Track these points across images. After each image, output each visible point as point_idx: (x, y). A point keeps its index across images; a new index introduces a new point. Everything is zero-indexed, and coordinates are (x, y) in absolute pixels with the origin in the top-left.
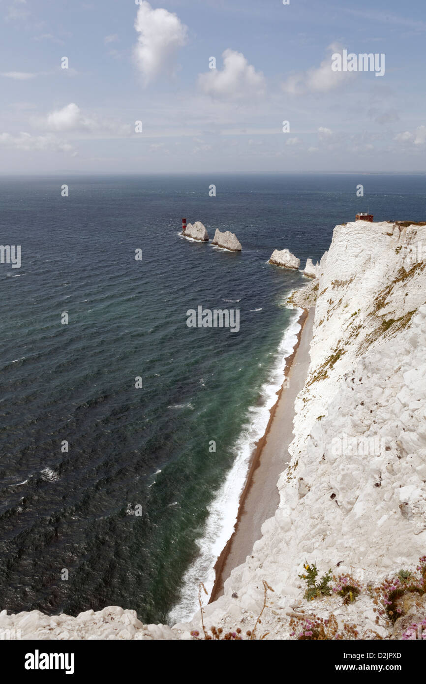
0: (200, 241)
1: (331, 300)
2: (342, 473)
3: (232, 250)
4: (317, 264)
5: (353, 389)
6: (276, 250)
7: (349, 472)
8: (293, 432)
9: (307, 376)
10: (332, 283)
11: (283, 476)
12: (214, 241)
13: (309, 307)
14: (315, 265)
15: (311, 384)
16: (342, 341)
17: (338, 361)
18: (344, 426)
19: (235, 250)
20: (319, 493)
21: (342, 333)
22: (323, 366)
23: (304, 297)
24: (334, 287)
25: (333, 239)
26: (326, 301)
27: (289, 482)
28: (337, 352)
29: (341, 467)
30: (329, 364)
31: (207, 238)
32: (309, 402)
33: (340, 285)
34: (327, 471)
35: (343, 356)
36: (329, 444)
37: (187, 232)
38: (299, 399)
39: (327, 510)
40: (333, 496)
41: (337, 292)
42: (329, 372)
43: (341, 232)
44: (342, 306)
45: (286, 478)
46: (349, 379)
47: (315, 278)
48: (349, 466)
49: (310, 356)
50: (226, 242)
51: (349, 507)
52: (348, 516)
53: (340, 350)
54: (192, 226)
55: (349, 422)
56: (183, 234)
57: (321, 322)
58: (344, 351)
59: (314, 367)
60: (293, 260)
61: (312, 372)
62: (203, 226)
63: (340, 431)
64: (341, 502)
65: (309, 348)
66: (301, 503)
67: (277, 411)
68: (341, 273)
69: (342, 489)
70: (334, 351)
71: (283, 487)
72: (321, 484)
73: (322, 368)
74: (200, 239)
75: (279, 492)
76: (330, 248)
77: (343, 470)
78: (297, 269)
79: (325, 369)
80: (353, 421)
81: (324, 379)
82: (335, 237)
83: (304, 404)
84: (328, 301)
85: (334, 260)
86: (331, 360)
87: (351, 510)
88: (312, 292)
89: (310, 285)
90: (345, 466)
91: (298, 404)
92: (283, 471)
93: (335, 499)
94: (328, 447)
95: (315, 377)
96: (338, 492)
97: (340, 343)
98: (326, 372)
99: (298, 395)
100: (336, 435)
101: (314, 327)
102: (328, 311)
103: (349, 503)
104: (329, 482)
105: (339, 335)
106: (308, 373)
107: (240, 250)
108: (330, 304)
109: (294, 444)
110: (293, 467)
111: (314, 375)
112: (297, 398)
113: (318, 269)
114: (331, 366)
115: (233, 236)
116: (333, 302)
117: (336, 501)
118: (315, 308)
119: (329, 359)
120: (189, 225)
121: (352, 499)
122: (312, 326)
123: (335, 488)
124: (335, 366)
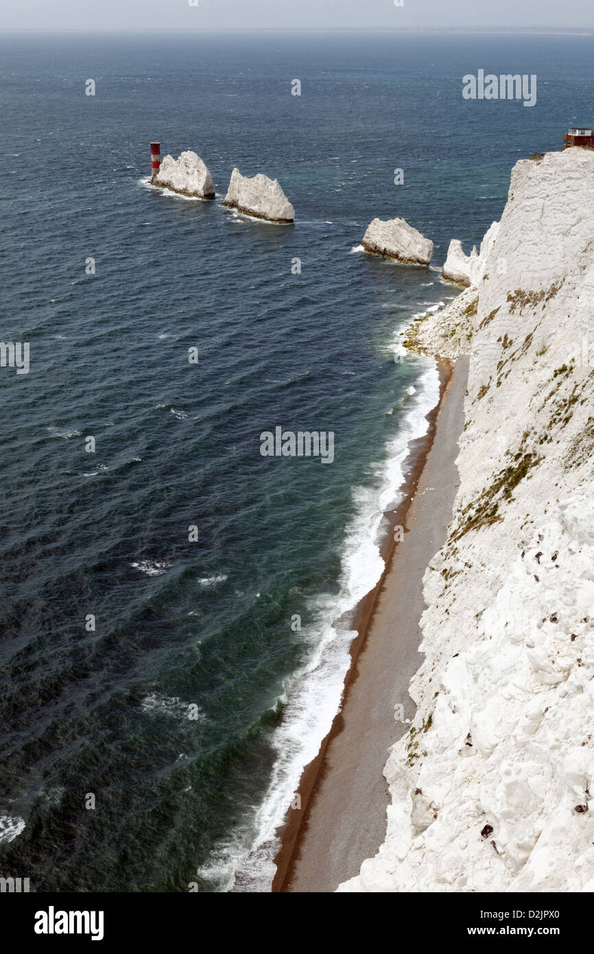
0: (194, 198)
1: (506, 338)
2: (507, 780)
3: (271, 220)
4: (473, 252)
5: (537, 579)
6: (377, 219)
7: (521, 777)
8: (420, 649)
9: (451, 518)
10: (510, 298)
11: (399, 751)
12: (228, 198)
13: (456, 354)
14: (469, 255)
15: (460, 537)
16: (532, 435)
17: (524, 480)
18: (512, 669)
19: (279, 220)
20: (456, 824)
21: (531, 415)
22: (488, 492)
23: (442, 332)
24: (513, 307)
25: (510, 192)
26: (494, 340)
27: (412, 765)
28: (521, 460)
29: (504, 766)
30: (503, 488)
31: (211, 191)
32: (458, 579)
33: (528, 301)
34: (474, 772)
35: (534, 468)
36: (479, 710)
37: (162, 176)
38: (433, 572)
39: (474, 863)
40: (487, 831)
41: (521, 319)
42: (504, 508)
43: (530, 174)
44: (532, 352)
45: (405, 755)
46: (531, 555)
47: (468, 285)
48: (521, 765)
49: (459, 469)
50: (257, 199)
51: (522, 855)
52: (518, 878)
53: (528, 456)
54: (174, 162)
55: (525, 659)
56: (152, 182)
57: (484, 391)
58: (537, 458)
59: (469, 497)
60: (417, 243)
61: (463, 508)
62: (201, 161)
63: (503, 681)
64: (504, 846)
65: (456, 452)
66: (417, 845)
67: (381, 600)
68: (530, 275)
69: (507, 815)
70: (513, 458)
71: (398, 776)
72: (462, 803)
73: (486, 499)
74: (195, 194)
75: (390, 789)
76: (504, 214)
77: (508, 773)
78: (428, 264)
79: (494, 500)
80: (531, 658)
81: (491, 523)
82: (516, 187)
83: (444, 583)
84: (499, 340)
85: (514, 242)
86: (506, 479)
87: (524, 862)
88: (463, 320)
89: (460, 303)
90: (511, 765)
91: (432, 582)
92: (398, 740)
93: (490, 839)
94: (478, 718)
95: (470, 518)
96: (498, 822)
97: (529, 438)
98: (496, 507)
99: (432, 563)
100: (497, 689)
101: (467, 402)
102: (500, 363)
103: (520, 847)
104: (479, 800)
105: (525, 419)
106: (454, 509)
107: (291, 221)
108: (505, 347)
109: (422, 675)
110: (420, 730)
111: (467, 516)
112: (428, 569)
113: (476, 265)
114: (508, 494)
115: (273, 185)
116: (511, 343)
117: (494, 843)
118: (469, 357)
119: (502, 476)
120: (168, 159)
121: (526, 839)
122: (462, 400)
123: (490, 812)
124: (515, 492)
